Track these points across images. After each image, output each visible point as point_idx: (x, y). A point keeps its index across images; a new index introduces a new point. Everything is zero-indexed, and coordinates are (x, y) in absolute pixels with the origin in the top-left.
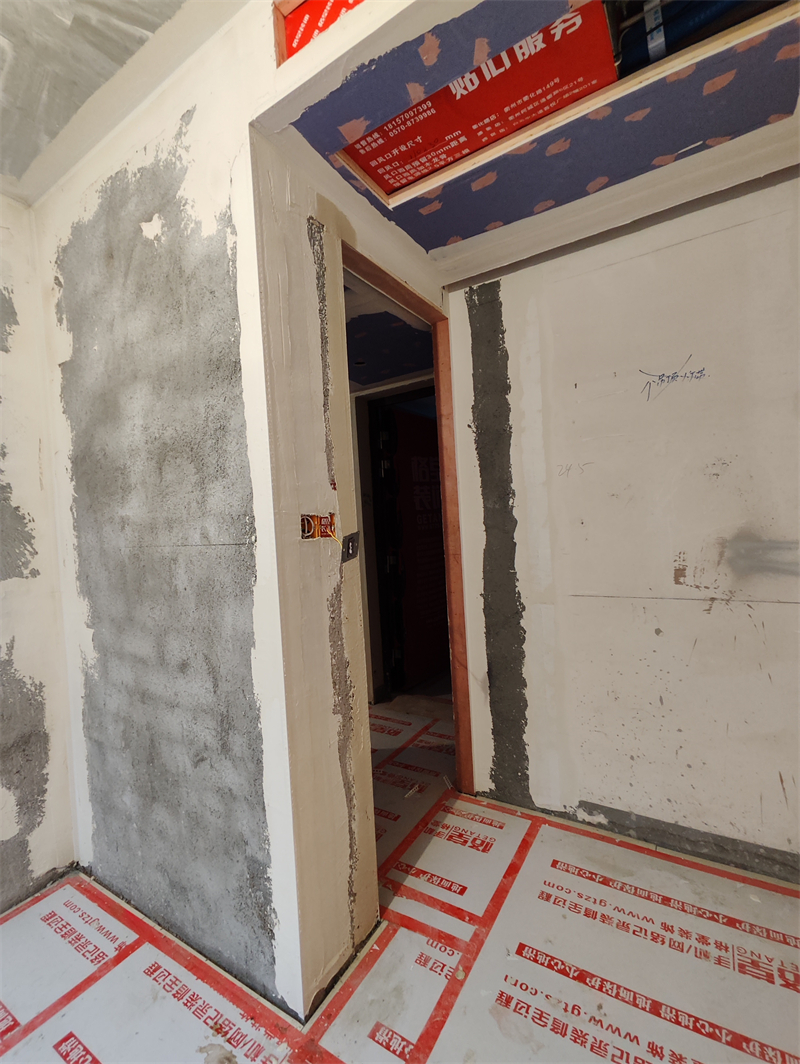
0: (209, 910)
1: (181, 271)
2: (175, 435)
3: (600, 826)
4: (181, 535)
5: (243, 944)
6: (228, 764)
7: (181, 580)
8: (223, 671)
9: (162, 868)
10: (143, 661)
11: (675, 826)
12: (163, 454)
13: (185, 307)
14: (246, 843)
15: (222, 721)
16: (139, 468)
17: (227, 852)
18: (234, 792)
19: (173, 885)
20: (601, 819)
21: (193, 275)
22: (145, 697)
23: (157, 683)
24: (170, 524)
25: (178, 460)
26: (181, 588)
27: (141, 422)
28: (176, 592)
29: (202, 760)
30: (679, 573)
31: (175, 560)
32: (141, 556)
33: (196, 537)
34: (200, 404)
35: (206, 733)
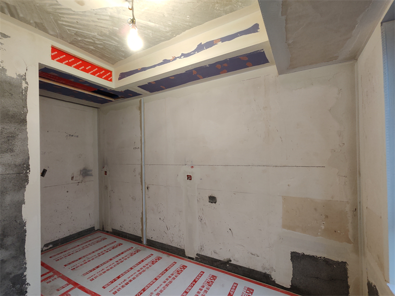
3: (50, 248)
11: (70, 235)
20: (51, 246)
30: (72, 178)
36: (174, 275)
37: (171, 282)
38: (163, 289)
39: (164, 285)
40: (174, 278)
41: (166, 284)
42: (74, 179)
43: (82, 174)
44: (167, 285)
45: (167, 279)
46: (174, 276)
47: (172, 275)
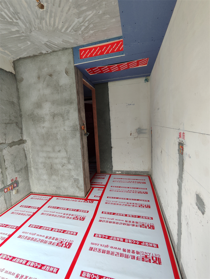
0: (66, 189)
1: (59, 85)
2: (57, 112)
3: (120, 173)
4: (59, 129)
5: (73, 192)
6: (70, 165)
7: (59, 136)
8: (68, 151)
9: (54, 186)
10: (49, 152)
12: (54, 116)
13: (60, 91)
14: (73, 176)
15: (68, 158)
16: (47, 118)
17: (69, 179)
18: (71, 169)
19: (57, 188)
20: (120, 172)
21: (62, 86)
22: (49, 158)
23: (52, 155)
24: (56, 127)
25: (58, 117)
26: (59, 138)
27: (48, 109)
28: (57, 139)
29: (64, 165)
31: (57, 134)
32: (48, 133)
33: (63, 130)
34: (64, 108)
35: (65, 161)
36: (138, 255)
37: (127, 257)
38: (115, 253)
39: (121, 252)
40: (133, 257)
41: (123, 252)
42: (132, 135)
43: (137, 132)
44: (121, 255)
45: (129, 251)
46: (136, 255)
47: (138, 253)
